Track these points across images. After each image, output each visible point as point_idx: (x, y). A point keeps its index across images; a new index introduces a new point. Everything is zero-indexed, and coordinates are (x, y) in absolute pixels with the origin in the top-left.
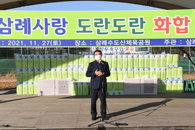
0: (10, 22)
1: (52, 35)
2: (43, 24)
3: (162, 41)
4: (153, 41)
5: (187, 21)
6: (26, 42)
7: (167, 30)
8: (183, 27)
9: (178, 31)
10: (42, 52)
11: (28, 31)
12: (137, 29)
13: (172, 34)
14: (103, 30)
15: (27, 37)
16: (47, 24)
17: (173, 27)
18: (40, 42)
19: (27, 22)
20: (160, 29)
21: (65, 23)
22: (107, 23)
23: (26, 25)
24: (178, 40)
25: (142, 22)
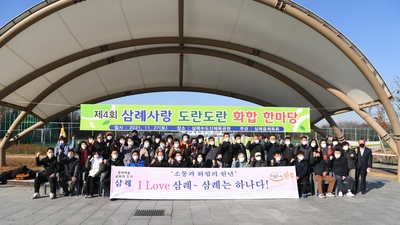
0: (131, 113)
1: (161, 122)
2: (154, 114)
3: (238, 128)
4: (233, 128)
5: (255, 115)
6: (143, 127)
7: (242, 120)
8: (252, 118)
9: (249, 121)
10: (146, 134)
11: (144, 119)
12: (222, 119)
13: (245, 123)
14: (197, 119)
15: (143, 123)
16: (157, 115)
17: (246, 118)
18: (152, 127)
19: (144, 113)
20: (237, 119)
21: (170, 113)
22: (200, 114)
23: (142, 115)
24: (249, 127)
25: (225, 114)
